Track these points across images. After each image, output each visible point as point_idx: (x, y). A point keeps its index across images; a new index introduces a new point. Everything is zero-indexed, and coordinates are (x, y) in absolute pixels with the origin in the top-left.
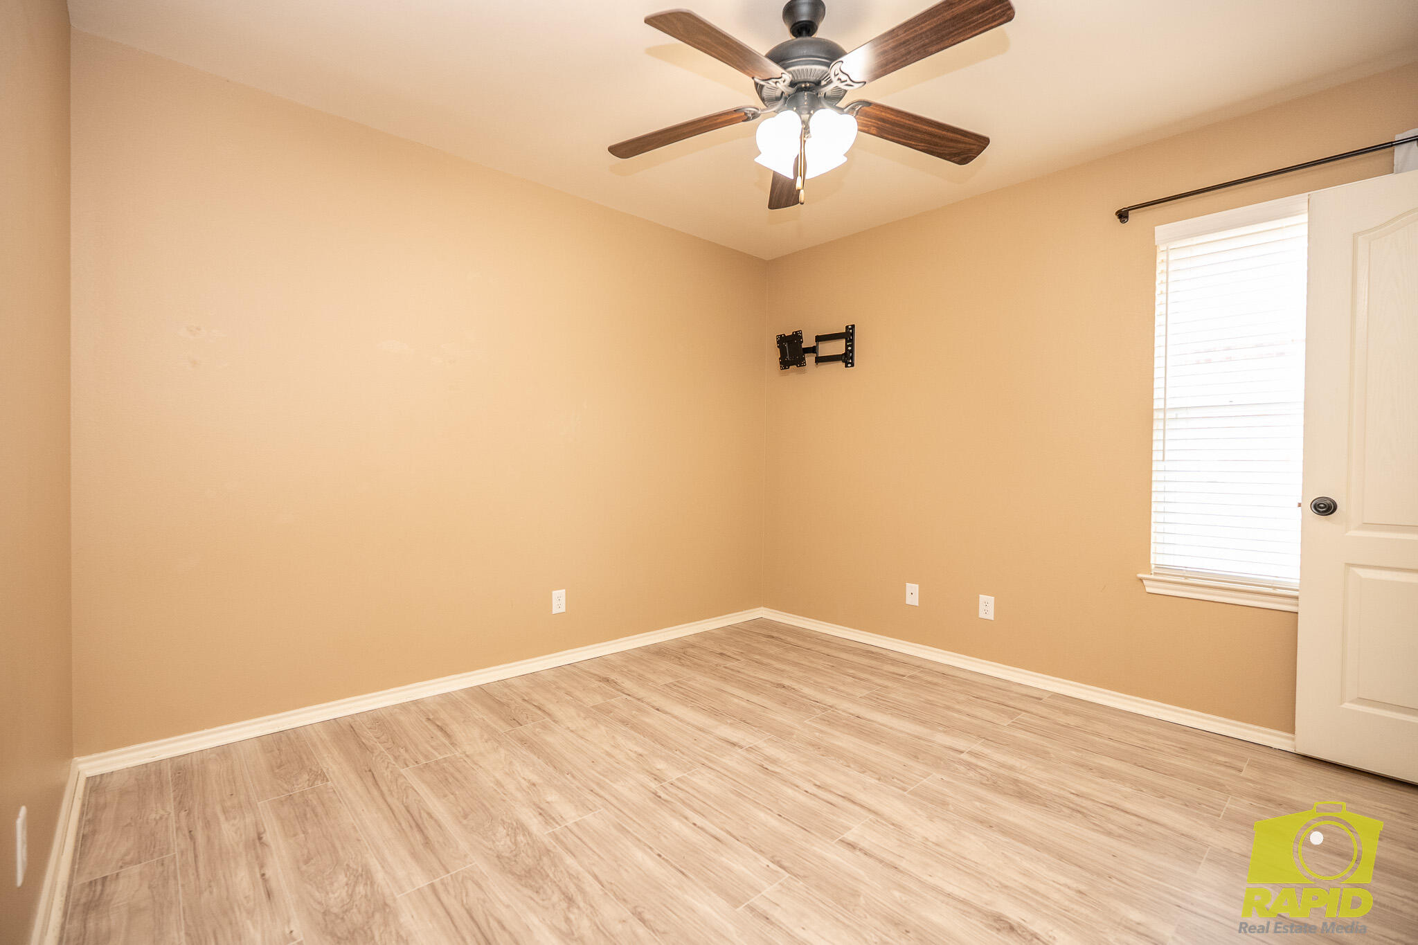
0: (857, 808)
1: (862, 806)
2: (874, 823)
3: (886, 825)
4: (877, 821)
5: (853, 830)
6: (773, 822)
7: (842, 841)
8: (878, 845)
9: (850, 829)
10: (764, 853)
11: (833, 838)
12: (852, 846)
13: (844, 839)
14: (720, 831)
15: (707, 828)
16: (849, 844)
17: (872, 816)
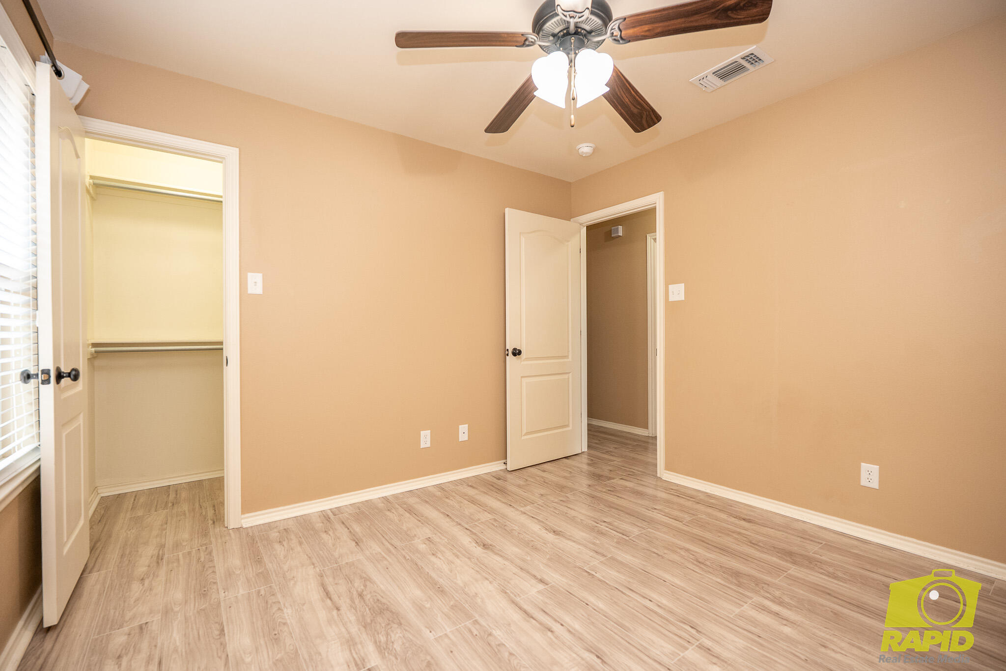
0: (525, 607)
1: (520, 608)
2: (519, 595)
3: (511, 592)
4: (515, 596)
5: (536, 590)
6: (592, 599)
7: (547, 584)
8: (525, 581)
9: (538, 591)
10: (599, 580)
11: (552, 587)
12: (542, 581)
13: (545, 585)
14: (631, 595)
15: (641, 598)
16: (544, 582)
17: (518, 599)
